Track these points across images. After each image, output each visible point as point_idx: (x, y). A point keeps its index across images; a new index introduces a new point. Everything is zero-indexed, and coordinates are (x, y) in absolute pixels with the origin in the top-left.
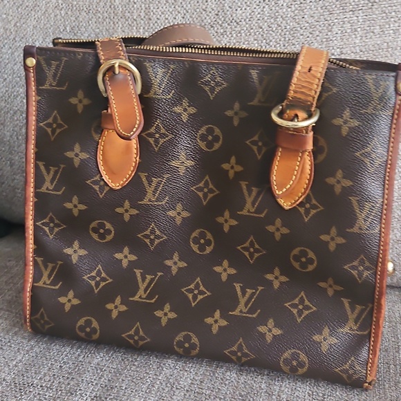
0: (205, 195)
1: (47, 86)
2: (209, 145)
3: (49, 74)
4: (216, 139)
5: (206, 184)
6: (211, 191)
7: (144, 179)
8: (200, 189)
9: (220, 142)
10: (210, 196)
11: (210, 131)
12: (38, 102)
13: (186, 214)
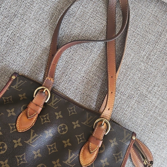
0: (51, 150)
1: (14, 87)
2: (61, 132)
3: (17, 83)
4: (65, 130)
5: (54, 146)
6: (54, 149)
7: (32, 132)
8: (50, 147)
9: (66, 132)
10: (53, 151)
11: (64, 127)
12: (7, 90)
13: (39, 155)
